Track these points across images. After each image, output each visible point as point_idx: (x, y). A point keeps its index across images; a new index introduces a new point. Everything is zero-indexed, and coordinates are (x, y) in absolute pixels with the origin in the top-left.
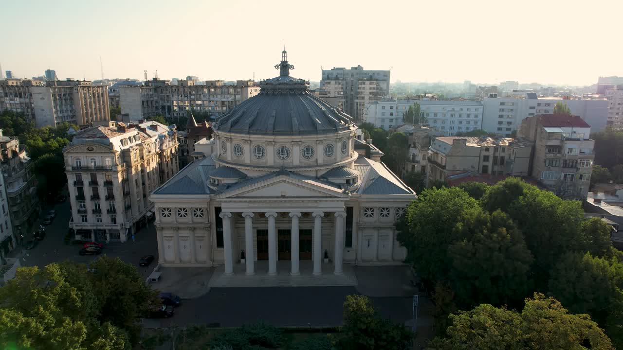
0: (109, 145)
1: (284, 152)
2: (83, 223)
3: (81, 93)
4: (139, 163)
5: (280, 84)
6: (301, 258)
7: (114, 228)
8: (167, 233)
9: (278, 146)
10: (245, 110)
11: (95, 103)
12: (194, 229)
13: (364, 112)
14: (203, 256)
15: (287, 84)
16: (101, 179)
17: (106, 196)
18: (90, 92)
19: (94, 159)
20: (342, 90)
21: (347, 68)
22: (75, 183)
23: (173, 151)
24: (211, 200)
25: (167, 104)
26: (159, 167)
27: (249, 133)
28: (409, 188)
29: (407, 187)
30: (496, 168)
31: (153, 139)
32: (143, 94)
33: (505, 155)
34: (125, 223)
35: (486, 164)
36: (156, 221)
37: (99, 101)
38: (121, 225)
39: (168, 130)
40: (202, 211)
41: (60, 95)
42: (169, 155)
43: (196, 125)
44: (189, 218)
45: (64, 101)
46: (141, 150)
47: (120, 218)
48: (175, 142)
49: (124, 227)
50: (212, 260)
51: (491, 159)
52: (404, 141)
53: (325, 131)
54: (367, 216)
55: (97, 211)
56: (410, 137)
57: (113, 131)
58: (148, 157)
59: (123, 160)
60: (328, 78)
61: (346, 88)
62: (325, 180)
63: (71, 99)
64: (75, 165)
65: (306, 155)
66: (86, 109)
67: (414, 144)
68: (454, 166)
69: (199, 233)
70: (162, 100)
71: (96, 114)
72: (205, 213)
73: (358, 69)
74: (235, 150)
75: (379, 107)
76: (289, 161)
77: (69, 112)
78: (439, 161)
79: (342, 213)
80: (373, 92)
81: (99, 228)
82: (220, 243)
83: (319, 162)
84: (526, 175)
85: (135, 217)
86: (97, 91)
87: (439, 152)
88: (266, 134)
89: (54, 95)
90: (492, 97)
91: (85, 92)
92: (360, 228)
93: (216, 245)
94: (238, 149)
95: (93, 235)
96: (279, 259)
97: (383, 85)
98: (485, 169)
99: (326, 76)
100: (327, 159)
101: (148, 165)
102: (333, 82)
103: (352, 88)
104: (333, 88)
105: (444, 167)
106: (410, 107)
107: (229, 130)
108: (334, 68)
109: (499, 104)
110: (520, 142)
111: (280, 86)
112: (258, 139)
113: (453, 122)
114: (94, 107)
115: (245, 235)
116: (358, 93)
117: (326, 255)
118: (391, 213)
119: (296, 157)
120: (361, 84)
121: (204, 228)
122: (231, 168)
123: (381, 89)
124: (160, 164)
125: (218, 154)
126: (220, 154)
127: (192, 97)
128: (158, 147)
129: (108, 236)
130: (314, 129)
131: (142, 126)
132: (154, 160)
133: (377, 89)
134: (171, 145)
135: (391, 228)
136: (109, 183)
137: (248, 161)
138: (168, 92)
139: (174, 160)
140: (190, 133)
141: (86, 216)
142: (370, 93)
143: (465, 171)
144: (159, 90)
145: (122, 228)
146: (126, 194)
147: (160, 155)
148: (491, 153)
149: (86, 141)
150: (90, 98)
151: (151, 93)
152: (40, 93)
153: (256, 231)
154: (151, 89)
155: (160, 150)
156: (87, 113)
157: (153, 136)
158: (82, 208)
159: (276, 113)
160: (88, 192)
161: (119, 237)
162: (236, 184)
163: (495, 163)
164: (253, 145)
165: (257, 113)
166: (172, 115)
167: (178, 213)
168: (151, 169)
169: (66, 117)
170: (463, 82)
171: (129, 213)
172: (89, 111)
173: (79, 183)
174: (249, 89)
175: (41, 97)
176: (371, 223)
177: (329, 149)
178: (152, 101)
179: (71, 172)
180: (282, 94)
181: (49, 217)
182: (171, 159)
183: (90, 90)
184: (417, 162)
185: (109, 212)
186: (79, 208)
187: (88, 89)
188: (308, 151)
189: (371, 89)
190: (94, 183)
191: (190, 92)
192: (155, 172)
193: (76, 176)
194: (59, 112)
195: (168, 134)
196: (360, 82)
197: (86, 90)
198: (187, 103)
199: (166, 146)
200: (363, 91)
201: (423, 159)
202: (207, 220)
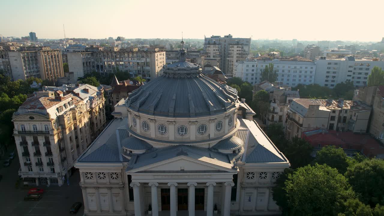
0: (46, 115)
1: (183, 130)
2: (30, 172)
3: (42, 56)
4: (72, 124)
5: (179, 70)
6: (196, 208)
7: (53, 176)
8: (89, 191)
9: (177, 125)
10: (151, 92)
11: (53, 62)
12: (111, 188)
13: (234, 68)
14: (119, 207)
15: (185, 70)
16: (41, 140)
17: (46, 153)
18: (49, 54)
19: (36, 125)
20: (218, 52)
21: (221, 37)
22: (21, 144)
23: (101, 107)
24: (124, 167)
25: (100, 64)
26: (90, 121)
27: (154, 114)
28: (281, 153)
29: (280, 152)
30: (340, 125)
31: (85, 101)
32: (83, 58)
33: (348, 115)
34: (61, 172)
35: (332, 122)
36: (81, 181)
37: (56, 61)
38: (58, 174)
39: (97, 90)
40: (117, 175)
41: (28, 57)
42: (97, 110)
43: (118, 84)
44: (107, 180)
45: (31, 62)
46: (74, 114)
47: (57, 168)
48: (102, 99)
49: (60, 175)
50: (126, 211)
51: (336, 119)
52: (266, 97)
53: (216, 112)
54: (249, 178)
55: (40, 164)
56: (271, 94)
57: (52, 100)
58: (80, 117)
59: (58, 124)
60: (209, 44)
61: (221, 50)
62: (216, 151)
63: (36, 60)
64: (21, 130)
65: (200, 131)
66: (47, 66)
67: (275, 100)
68: (309, 125)
69: (115, 191)
70: (96, 61)
71: (54, 69)
72: (120, 176)
73: (229, 37)
74: (143, 125)
75: (245, 65)
76: (187, 137)
77: (35, 68)
78: (297, 119)
79: (231, 183)
80: (239, 53)
81: (41, 176)
82: (132, 198)
83: (211, 137)
84: (365, 132)
85: (70, 165)
86: (54, 54)
87: (296, 112)
88: (168, 116)
89: (24, 58)
90: (322, 59)
91: (46, 55)
92: (242, 188)
93: (129, 200)
94: (145, 125)
95: (37, 181)
96: (178, 209)
97: (246, 48)
98: (331, 126)
99: (207, 42)
100: (217, 132)
101: (80, 123)
102: (212, 46)
103: (224, 50)
104: (212, 50)
105: (301, 125)
106: (266, 66)
107: (138, 109)
108: (213, 36)
109: (327, 64)
110: (359, 106)
111: (179, 72)
112: (162, 120)
113: (295, 76)
114: (52, 65)
115: (151, 193)
116: (229, 54)
117: (215, 208)
118: (268, 175)
119: (193, 134)
120: (231, 47)
121: (120, 188)
122: (140, 139)
123: (244, 51)
124: (90, 119)
125: (130, 126)
126: (132, 126)
127: (117, 59)
128: (89, 106)
129: (49, 181)
130: (208, 111)
131: (77, 91)
132: (85, 117)
133: (242, 50)
134: (99, 102)
135: (268, 188)
136: (47, 143)
137: (153, 136)
138: (100, 56)
139: (102, 113)
140: (114, 90)
141: (31, 167)
142: (237, 54)
143: (317, 129)
144: (95, 54)
145: (59, 176)
146: (62, 149)
147: (91, 112)
148: (337, 115)
149: (28, 111)
150: (49, 59)
151: (89, 56)
152: (14, 56)
153: (160, 190)
154: (89, 54)
155: (91, 108)
156: (47, 69)
157: (84, 99)
158: (27, 161)
159: (176, 97)
160: (32, 150)
161: (57, 182)
162: (144, 154)
163: (339, 121)
164: (157, 124)
165: (161, 96)
166: (104, 71)
167: (98, 176)
168: (83, 125)
169: (33, 72)
170: (292, 40)
171: (65, 163)
172: (49, 67)
173: (24, 143)
174: (156, 54)
175: (15, 59)
176: (251, 183)
177: (219, 126)
178: (90, 62)
179: (18, 136)
180: (180, 78)
181: (8, 160)
182: (100, 113)
183: (49, 53)
184: (276, 113)
185: (48, 164)
186: (25, 161)
187: (48, 52)
188: (203, 128)
189: (237, 50)
190: (36, 143)
191: (116, 56)
192: (86, 125)
193: (22, 137)
194: (28, 69)
195: (97, 95)
196: (231, 46)
197: (46, 54)
198: (113, 63)
199: (95, 104)
200: (232, 52)
201: (280, 111)
202: (121, 182)
